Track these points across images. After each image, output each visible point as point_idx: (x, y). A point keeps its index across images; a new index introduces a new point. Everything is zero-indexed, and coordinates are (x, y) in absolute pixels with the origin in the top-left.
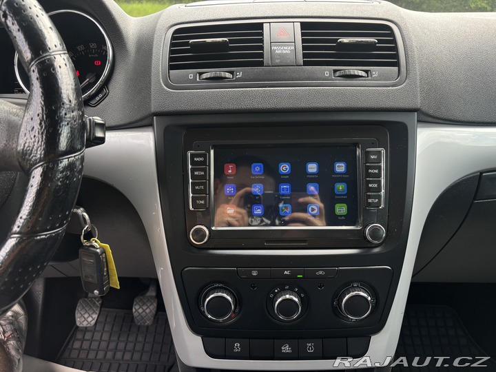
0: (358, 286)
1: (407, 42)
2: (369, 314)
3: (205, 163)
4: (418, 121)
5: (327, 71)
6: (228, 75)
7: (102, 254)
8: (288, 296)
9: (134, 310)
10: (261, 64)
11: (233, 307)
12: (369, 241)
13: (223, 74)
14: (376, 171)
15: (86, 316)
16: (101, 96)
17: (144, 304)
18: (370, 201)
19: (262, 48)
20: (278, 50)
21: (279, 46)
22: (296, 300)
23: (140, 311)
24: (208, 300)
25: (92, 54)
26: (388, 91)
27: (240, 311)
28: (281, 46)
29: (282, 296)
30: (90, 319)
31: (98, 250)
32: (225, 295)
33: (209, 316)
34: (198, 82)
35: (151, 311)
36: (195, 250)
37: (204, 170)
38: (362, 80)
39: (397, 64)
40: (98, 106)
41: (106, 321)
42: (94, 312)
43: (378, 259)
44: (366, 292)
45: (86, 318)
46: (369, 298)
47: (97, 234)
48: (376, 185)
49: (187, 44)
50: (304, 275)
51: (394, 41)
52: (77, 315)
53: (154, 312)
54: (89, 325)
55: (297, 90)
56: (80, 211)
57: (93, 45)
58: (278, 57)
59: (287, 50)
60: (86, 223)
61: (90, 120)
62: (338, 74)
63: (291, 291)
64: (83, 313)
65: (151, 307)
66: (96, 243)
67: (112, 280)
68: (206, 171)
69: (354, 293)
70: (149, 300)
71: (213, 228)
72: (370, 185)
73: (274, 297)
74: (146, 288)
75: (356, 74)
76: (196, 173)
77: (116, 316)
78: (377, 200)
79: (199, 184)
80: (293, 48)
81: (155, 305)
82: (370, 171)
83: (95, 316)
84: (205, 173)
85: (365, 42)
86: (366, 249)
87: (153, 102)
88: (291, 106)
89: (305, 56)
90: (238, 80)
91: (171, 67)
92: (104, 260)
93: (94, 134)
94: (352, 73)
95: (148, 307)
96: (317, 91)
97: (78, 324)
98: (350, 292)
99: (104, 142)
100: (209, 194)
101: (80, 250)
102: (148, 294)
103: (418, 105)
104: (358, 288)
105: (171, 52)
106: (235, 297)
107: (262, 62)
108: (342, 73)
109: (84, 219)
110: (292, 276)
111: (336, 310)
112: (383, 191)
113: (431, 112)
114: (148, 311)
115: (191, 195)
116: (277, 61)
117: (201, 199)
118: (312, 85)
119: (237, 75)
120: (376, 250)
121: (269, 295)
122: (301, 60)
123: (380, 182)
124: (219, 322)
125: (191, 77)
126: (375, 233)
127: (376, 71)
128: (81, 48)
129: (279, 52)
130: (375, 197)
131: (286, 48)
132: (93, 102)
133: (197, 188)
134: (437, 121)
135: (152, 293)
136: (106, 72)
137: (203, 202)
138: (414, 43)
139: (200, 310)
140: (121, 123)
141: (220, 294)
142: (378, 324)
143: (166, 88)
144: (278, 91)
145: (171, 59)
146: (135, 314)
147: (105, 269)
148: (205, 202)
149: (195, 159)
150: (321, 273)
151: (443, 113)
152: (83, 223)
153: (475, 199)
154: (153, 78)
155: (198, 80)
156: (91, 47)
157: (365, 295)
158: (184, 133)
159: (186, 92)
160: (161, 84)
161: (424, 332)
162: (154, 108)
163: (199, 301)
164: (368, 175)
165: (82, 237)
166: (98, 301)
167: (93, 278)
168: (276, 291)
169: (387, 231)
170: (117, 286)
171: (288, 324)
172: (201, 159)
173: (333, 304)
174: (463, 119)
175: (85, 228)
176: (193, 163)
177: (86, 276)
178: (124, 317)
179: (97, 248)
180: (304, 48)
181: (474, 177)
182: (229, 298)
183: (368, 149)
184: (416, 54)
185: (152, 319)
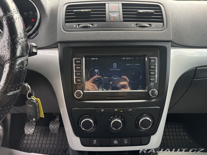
0: (146, 115)
1: (167, 12)
2: (151, 127)
3: (81, 63)
4: (171, 46)
5: (133, 24)
6: (91, 25)
7: (36, 103)
8: (116, 120)
9: (50, 127)
10: (105, 21)
11: (93, 125)
12: (150, 96)
13: (88, 25)
14: (154, 67)
15: (29, 129)
16: (35, 34)
17: (54, 124)
18: (151, 79)
19: (105, 14)
20: (112, 15)
22: (120, 121)
23: (53, 127)
24: (82, 122)
25: (30, 16)
26: (159, 33)
27: (96, 127)
28: (113, 13)
29: (114, 120)
30: (31, 131)
31: (35, 101)
32: (90, 120)
33: (83, 129)
34: (78, 29)
36: (77, 101)
37: (81, 66)
38: (148, 28)
39: (162, 22)
40: (34, 39)
41: (38, 131)
42: (33, 128)
43: (154, 104)
44: (149, 118)
46: (151, 120)
47: (34, 94)
48: (154, 73)
49: (73, 12)
50: (123, 111)
51: (161, 12)
52: (25, 129)
53: (58, 127)
54: (30, 133)
55: (120, 32)
56: (27, 85)
58: (112, 18)
59: (116, 15)
60: (29, 90)
61: (30, 44)
62: (138, 25)
63: (118, 117)
64: (28, 128)
65: (57, 125)
66: (34, 98)
67: (41, 114)
70: (56, 122)
71: (85, 91)
72: (151, 73)
73: (111, 120)
74: (55, 117)
75: (145, 25)
76: (77, 68)
77: (42, 129)
78: (154, 79)
79: (78, 72)
80: (118, 14)
81: (59, 124)
82: (151, 67)
83: (33, 130)
84: (81, 68)
85: (149, 12)
86: (149, 100)
87: (58, 37)
88: (118, 39)
89: (124, 17)
90: (95, 28)
91: (66, 22)
92: (37, 105)
93: (32, 50)
95: (56, 125)
97: (26, 133)
98: (143, 118)
99: (37, 54)
100: (83, 77)
101: (26, 101)
103: (171, 39)
105: (66, 15)
106: (94, 120)
107: (105, 20)
108: (139, 25)
109: (28, 88)
110: (118, 112)
111: (137, 125)
112: (157, 75)
113: (176, 42)
114: (56, 127)
115: (75, 77)
116: (112, 20)
118: (127, 30)
119: (94, 26)
120: (154, 100)
121: (108, 119)
122: (122, 20)
123: (155, 71)
124: (87, 131)
125: (74, 26)
126: (153, 92)
127: (154, 24)
128: (25, 13)
129: (113, 16)
132: (31, 37)
133: (77, 74)
134: (179, 46)
135: (57, 119)
136: (37, 24)
137: (80, 80)
138: (169, 13)
139: (79, 126)
141: (86, 120)
142: (154, 131)
143: (64, 31)
144: (112, 32)
145: (66, 19)
146: (51, 128)
147: (38, 109)
148: (81, 80)
150: (130, 110)
151: (181, 43)
152: (28, 89)
153: (193, 79)
154: (58, 27)
155: (77, 27)
156: (30, 13)
157: (149, 119)
158: (71, 51)
159: (73, 33)
160: (61, 29)
161: (171, 134)
162: (58, 40)
163: (78, 123)
164: (150, 68)
165: (27, 96)
166: (34, 123)
167: (32, 113)
168: (112, 118)
169: (158, 92)
170: (43, 116)
171: (116, 132)
172: (79, 62)
173: (135, 123)
174: (189, 45)
175: (29, 92)
176: (76, 63)
177: (29, 113)
178: (46, 130)
179: (34, 100)
180: (123, 14)
181: (193, 69)
182: (91, 121)
183: (151, 58)
184: (170, 17)
185: (58, 130)
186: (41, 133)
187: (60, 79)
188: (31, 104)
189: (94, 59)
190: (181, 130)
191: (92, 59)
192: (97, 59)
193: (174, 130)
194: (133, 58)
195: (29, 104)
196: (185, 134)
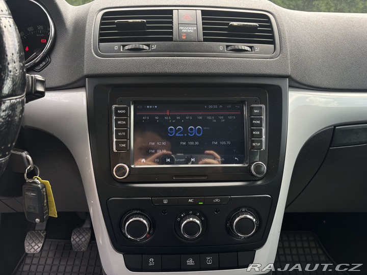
0: (245, 211)
1: (280, 27)
2: (254, 232)
3: (127, 114)
4: (290, 86)
5: (221, 46)
6: (145, 47)
7: (42, 189)
8: (191, 219)
9: (72, 239)
10: (171, 39)
11: (148, 229)
12: (253, 175)
13: (141, 46)
14: (259, 122)
15: (33, 245)
16: (44, 63)
17: (81, 234)
18: (254, 144)
19: (172, 28)
20: (184, 29)
21: (185, 26)
22: (198, 222)
23: (77, 240)
24: (127, 223)
25: (39, 33)
26: (267, 62)
27: (153, 232)
28: (187, 27)
29: (187, 219)
30: (36, 247)
31: (39, 186)
32: (142, 219)
33: (129, 237)
34: (122, 52)
35: (86, 240)
36: (118, 185)
37: (126, 120)
38: (247, 53)
39: (273, 43)
40: (42, 71)
41: (49, 249)
42: (40, 242)
43: (261, 190)
44: (251, 215)
45: (33, 246)
46: (254, 220)
47: (39, 172)
48: (258, 133)
49: (114, 24)
50: (204, 203)
51: (271, 26)
52: (26, 244)
53: (88, 240)
54: (35, 252)
55: (198, 59)
56: (25, 154)
57: (40, 27)
58: (184, 34)
59: (191, 30)
60: (29, 164)
61: (32, 77)
62: (230, 48)
63: (194, 215)
64: (30, 242)
65: (86, 237)
66: (38, 180)
67: (51, 210)
68: (127, 120)
69: (243, 216)
70: (84, 231)
71: (132, 166)
72: (254, 133)
73: (181, 220)
74: (83, 222)
75: (243, 48)
76: (119, 122)
77: (58, 245)
78: (259, 144)
79: (121, 131)
80: (195, 28)
81: (89, 235)
82: (254, 122)
83: (41, 245)
84: (127, 122)
85: (249, 25)
86: (251, 182)
87: (85, 66)
88: (194, 71)
89: (204, 34)
90: (153, 51)
91: (101, 41)
92: (45, 194)
93: (35, 88)
94: (240, 48)
95: (84, 237)
96: (214, 60)
97: (27, 251)
98: (240, 216)
99: (44, 96)
100: (130, 139)
101: (24, 186)
102: (84, 226)
103: (289, 73)
104: (246, 212)
105: (101, 29)
106: (149, 221)
107: (172, 38)
108: (232, 48)
109: (28, 160)
110: (195, 204)
111: (229, 230)
112: (264, 137)
113: (298, 79)
114: (83, 240)
115: (115, 140)
116: (184, 38)
117: (123, 142)
118: (210, 56)
119: (152, 47)
120: (259, 183)
121: (177, 219)
122: (202, 38)
123: (261, 130)
124: (136, 241)
125: (116, 48)
126: (258, 168)
127: (258, 47)
128: (30, 29)
129: (185, 31)
130: (258, 142)
131: (190, 28)
132: (38, 68)
133: (120, 134)
134: (303, 87)
135: (87, 226)
136: (48, 45)
137: (124, 145)
138: (286, 29)
139: (122, 232)
140: (60, 84)
141: (138, 219)
142: (261, 240)
143: (96, 56)
144: (184, 60)
145: (100, 35)
146: (73, 243)
147: (45, 201)
148: (127, 145)
149: (119, 111)
150: (217, 200)
151: (307, 81)
152: (27, 163)
153: (330, 146)
154: (85, 48)
155: (121, 50)
156: (39, 28)
157: (251, 217)
158: (110, 92)
159: (112, 60)
160: (92, 53)
161: (294, 251)
162: (86, 71)
163: (121, 225)
164: (252, 125)
165: (25, 175)
166: (43, 233)
167: (34, 208)
168: (182, 215)
169: (267, 168)
170: (55, 215)
171: (191, 242)
172: (123, 111)
173: (226, 225)
174: (321, 86)
175: (28, 168)
176: (117, 114)
177: (29, 208)
178: (65, 245)
179: (39, 184)
180: (204, 29)
181: (329, 129)
182: (145, 222)
183: (252, 106)
184: (287, 35)
185: (87, 246)
186: (56, 252)
187: (88, 144)
188: (33, 191)
189: (151, 107)
190: (313, 245)
191: (148, 107)
192: (156, 107)
193: (299, 245)
194: (221, 106)
195: (28, 190)
196: (320, 252)
